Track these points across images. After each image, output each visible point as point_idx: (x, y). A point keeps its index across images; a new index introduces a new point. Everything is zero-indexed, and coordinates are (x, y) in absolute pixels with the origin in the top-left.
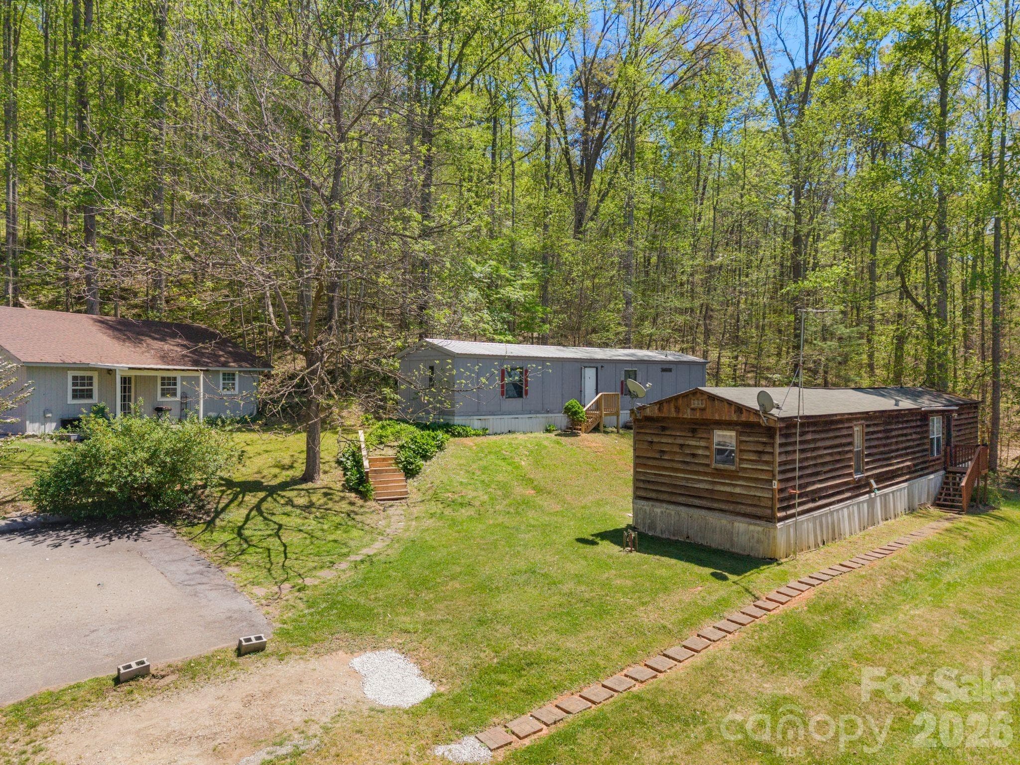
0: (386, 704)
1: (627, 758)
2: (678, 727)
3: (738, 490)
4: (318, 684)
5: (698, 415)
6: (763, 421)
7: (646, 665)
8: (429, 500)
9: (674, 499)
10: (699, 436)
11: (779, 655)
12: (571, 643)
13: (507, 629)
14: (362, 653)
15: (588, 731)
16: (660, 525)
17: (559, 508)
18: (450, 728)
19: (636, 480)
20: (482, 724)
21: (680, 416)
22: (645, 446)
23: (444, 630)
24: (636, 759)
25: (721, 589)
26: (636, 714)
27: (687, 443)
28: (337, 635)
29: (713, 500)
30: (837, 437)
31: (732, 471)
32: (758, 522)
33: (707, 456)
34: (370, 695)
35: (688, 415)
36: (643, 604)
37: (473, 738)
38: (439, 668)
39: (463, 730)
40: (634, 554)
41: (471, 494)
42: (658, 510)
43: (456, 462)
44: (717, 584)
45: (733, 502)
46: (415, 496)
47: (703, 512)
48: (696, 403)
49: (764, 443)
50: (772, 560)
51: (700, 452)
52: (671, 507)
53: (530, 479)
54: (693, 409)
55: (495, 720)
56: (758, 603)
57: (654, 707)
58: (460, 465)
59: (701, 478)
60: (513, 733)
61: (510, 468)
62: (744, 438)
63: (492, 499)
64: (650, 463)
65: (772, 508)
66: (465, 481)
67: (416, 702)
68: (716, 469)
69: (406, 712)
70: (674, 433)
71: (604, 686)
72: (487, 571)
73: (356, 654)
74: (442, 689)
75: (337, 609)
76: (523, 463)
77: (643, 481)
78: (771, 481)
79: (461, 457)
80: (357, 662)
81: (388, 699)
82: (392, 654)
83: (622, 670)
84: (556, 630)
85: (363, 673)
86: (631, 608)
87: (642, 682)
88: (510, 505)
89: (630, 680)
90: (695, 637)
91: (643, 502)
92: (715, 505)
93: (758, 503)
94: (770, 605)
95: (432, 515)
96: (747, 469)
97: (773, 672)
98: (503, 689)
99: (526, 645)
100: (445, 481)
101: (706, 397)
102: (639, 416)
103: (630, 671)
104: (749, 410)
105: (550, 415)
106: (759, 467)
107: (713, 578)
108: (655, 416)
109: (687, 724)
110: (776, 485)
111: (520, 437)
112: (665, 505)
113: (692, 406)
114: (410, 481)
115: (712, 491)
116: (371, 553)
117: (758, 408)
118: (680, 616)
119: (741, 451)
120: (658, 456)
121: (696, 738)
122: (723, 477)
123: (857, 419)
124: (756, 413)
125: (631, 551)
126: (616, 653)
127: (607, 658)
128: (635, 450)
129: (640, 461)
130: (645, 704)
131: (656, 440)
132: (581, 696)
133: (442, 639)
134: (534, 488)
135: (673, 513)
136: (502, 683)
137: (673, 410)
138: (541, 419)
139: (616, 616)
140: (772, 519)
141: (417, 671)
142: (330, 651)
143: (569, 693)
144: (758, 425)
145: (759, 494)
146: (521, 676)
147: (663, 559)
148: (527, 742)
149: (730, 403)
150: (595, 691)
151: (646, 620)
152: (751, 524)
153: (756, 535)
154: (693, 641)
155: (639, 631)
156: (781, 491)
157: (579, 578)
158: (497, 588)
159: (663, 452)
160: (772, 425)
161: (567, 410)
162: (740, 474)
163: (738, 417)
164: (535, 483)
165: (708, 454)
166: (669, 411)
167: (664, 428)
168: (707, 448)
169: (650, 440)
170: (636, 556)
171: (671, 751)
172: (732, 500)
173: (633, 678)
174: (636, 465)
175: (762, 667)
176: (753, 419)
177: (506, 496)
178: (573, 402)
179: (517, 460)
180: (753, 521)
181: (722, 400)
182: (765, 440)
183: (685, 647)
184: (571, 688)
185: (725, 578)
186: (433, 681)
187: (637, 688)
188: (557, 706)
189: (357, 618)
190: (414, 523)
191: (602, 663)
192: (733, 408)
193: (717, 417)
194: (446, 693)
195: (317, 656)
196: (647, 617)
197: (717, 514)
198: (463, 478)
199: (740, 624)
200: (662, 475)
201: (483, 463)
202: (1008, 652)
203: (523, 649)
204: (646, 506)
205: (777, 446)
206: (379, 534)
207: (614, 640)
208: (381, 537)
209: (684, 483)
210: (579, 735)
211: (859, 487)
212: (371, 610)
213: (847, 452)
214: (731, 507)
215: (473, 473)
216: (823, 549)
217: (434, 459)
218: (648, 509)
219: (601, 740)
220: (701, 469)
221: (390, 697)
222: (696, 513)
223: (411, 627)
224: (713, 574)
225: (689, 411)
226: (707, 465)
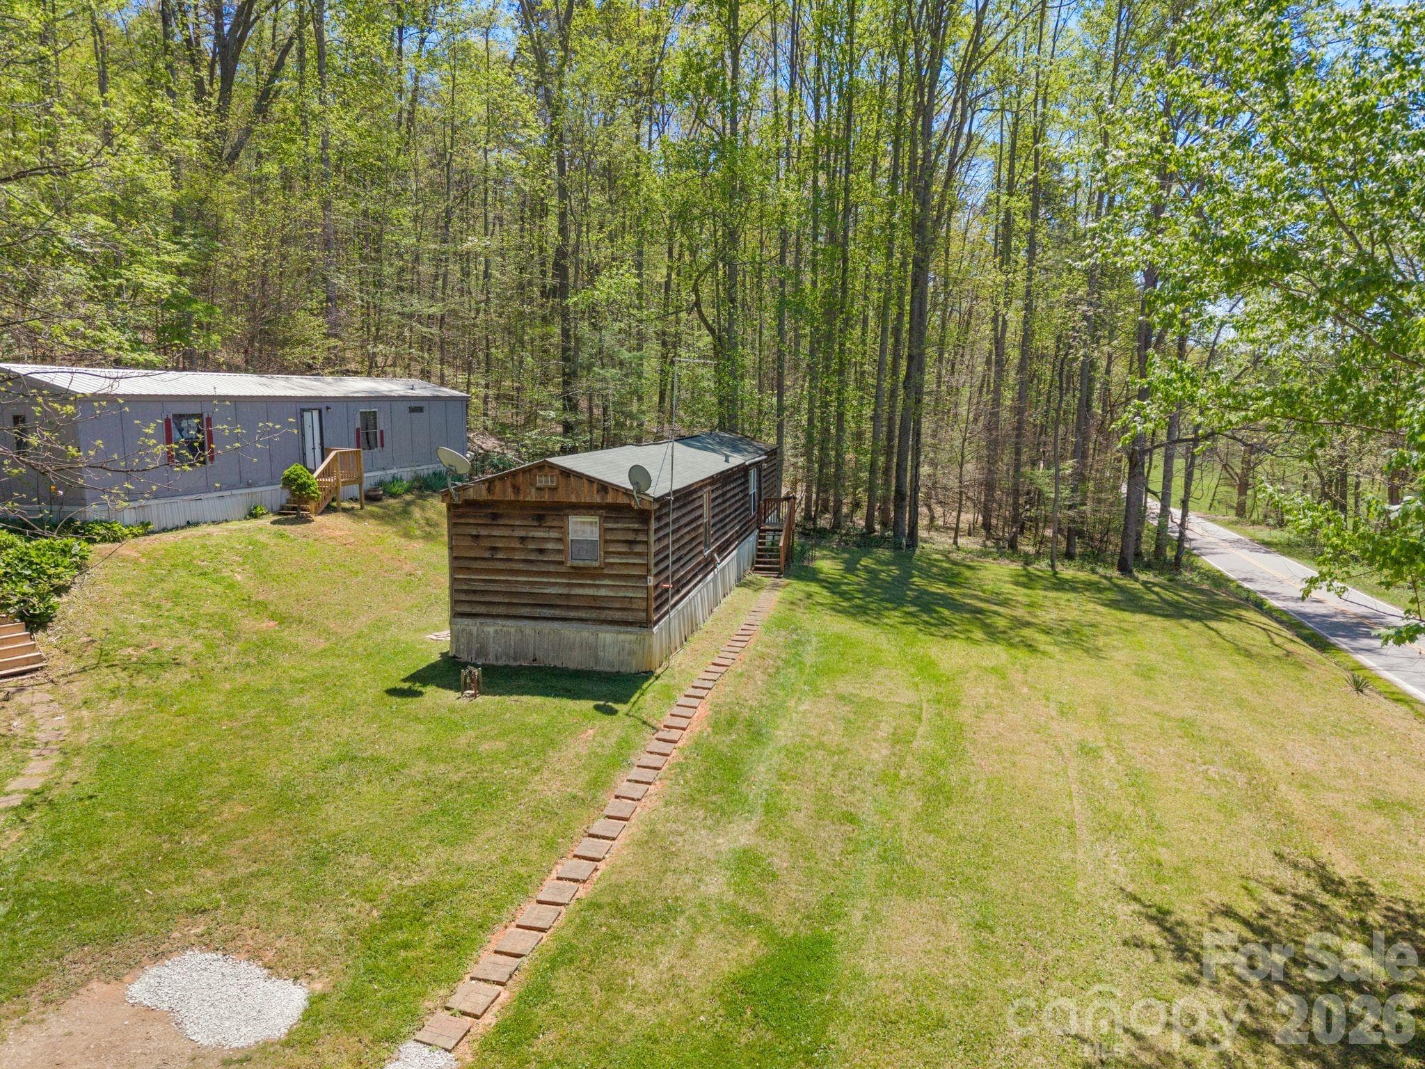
0: (242, 1043)
1: (623, 991)
2: (659, 928)
3: (603, 592)
4: (97, 1058)
5: (546, 497)
6: (636, 504)
7: (575, 856)
8: (97, 666)
9: (513, 611)
10: (548, 524)
11: (714, 798)
12: (470, 855)
13: (365, 860)
14: (138, 971)
15: (561, 972)
16: (493, 648)
17: (322, 644)
18: (372, 1042)
19: (454, 591)
20: (415, 1019)
21: (521, 498)
22: (467, 542)
23: (265, 890)
24: (634, 987)
25: (616, 727)
26: (604, 929)
27: (531, 534)
28: (70, 957)
29: (568, 607)
30: (693, 510)
31: (595, 568)
32: (629, 629)
33: (559, 551)
34: (202, 1039)
35: (532, 496)
36: (536, 771)
37: (410, 1044)
38: (295, 955)
39: (393, 1038)
40: (481, 699)
41: (170, 645)
42: (490, 630)
43: (118, 590)
44: (607, 720)
45: (599, 608)
46: (60, 663)
47: (556, 625)
48: (543, 481)
49: (636, 531)
50: (648, 674)
51: (550, 546)
52: (509, 623)
53: (261, 603)
54: (539, 489)
55: (430, 1005)
56: (661, 735)
57: (620, 911)
58: (129, 595)
59: (552, 580)
60: (464, 1014)
61: (219, 589)
62: (610, 526)
63: (209, 647)
64: (476, 565)
65: (647, 610)
66: (148, 621)
67: (290, 1022)
68: (573, 567)
69: (287, 1044)
70: (511, 522)
71: (540, 902)
72: (274, 772)
73: (127, 979)
74: (318, 987)
75: (34, 908)
76: (239, 578)
77: (466, 592)
78: (645, 577)
79: (124, 581)
80: (140, 988)
81: (243, 1036)
82: (196, 957)
83: (550, 872)
84: (441, 841)
85: (165, 1007)
86: (523, 782)
87: (584, 881)
88: (246, 652)
89: (568, 883)
90: (613, 799)
91: (466, 621)
92: (573, 614)
93: (629, 606)
94: (674, 734)
95: (115, 693)
96: (612, 564)
97: (719, 822)
98: (411, 954)
99: (408, 877)
100: (112, 627)
101: (557, 472)
102: (457, 501)
103: (559, 870)
104: (617, 489)
105: (254, 490)
106: (631, 561)
107: (599, 715)
108: (481, 499)
109: (666, 921)
110: (651, 581)
111: (217, 532)
112: (500, 622)
113: (538, 485)
114: (39, 635)
115: (568, 596)
116: (36, 785)
117: (631, 487)
118: (585, 776)
119: (606, 541)
120: (487, 554)
121: (682, 933)
122: (583, 576)
123: (705, 486)
124: (626, 492)
125: (474, 696)
126: (533, 850)
127: (526, 862)
128: (451, 549)
129: (458, 563)
130: (607, 909)
131: (483, 532)
132: (518, 926)
133: (271, 907)
134: (272, 617)
135: (513, 630)
136: (406, 946)
137: (510, 490)
138: (239, 499)
139: (510, 798)
140: (647, 624)
141: (257, 971)
142: (71, 990)
143: (501, 928)
144: (629, 507)
145: (631, 595)
146: (425, 925)
147: (524, 698)
148: (490, 1019)
149: (591, 480)
150: (531, 913)
151: (549, 793)
152: (620, 632)
153: (627, 645)
154: (613, 807)
155: (546, 812)
156: (656, 587)
157: (426, 752)
158: (310, 797)
159: (494, 549)
160: (647, 507)
161: (288, 482)
162: (606, 571)
163: (603, 498)
164: (272, 608)
165: (562, 547)
166: (504, 492)
167: (495, 516)
168: (560, 540)
169: (474, 533)
170: (488, 702)
171: (665, 962)
172: (596, 604)
173: (570, 880)
174: (454, 570)
175: (705, 818)
176: (623, 500)
177: (232, 637)
178: (297, 468)
179: (226, 573)
180: (622, 629)
181: (580, 476)
182: (636, 526)
183: (610, 817)
184: (500, 920)
185: (612, 712)
186: (296, 978)
187: (583, 891)
188: (496, 952)
189: (89, 914)
190: (85, 713)
191: (522, 871)
192: (595, 486)
193: (574, 499)
194: (328, 990)
195: (52, 1007)
196: (549, 788)
197: (575, 625)
198: (139, 616)
199: (655, 768)
200: (495, 581)
201: (169, 585)
202: (893, 734)
203: (407, 882)
204: (471, 625)
205: (652, 532)
206: (25, 745)
207: (523, 834)
208: (32, 752)
209: (527, 589)
210: (554, 983)
211: (706, 566)
212: (107, 890)
213: (699, 527)
214: (593, 614)
215: (158, 607)
216: (687, 646)
217: (74, 590)
218: (474, 630)
219: (583, 978)
220: (552, 568)
221: (244, 1030)
222: (546, 627)
223: (202, 900)
224: (597, 708)
225: (533, 491)
226: (561, 563)
